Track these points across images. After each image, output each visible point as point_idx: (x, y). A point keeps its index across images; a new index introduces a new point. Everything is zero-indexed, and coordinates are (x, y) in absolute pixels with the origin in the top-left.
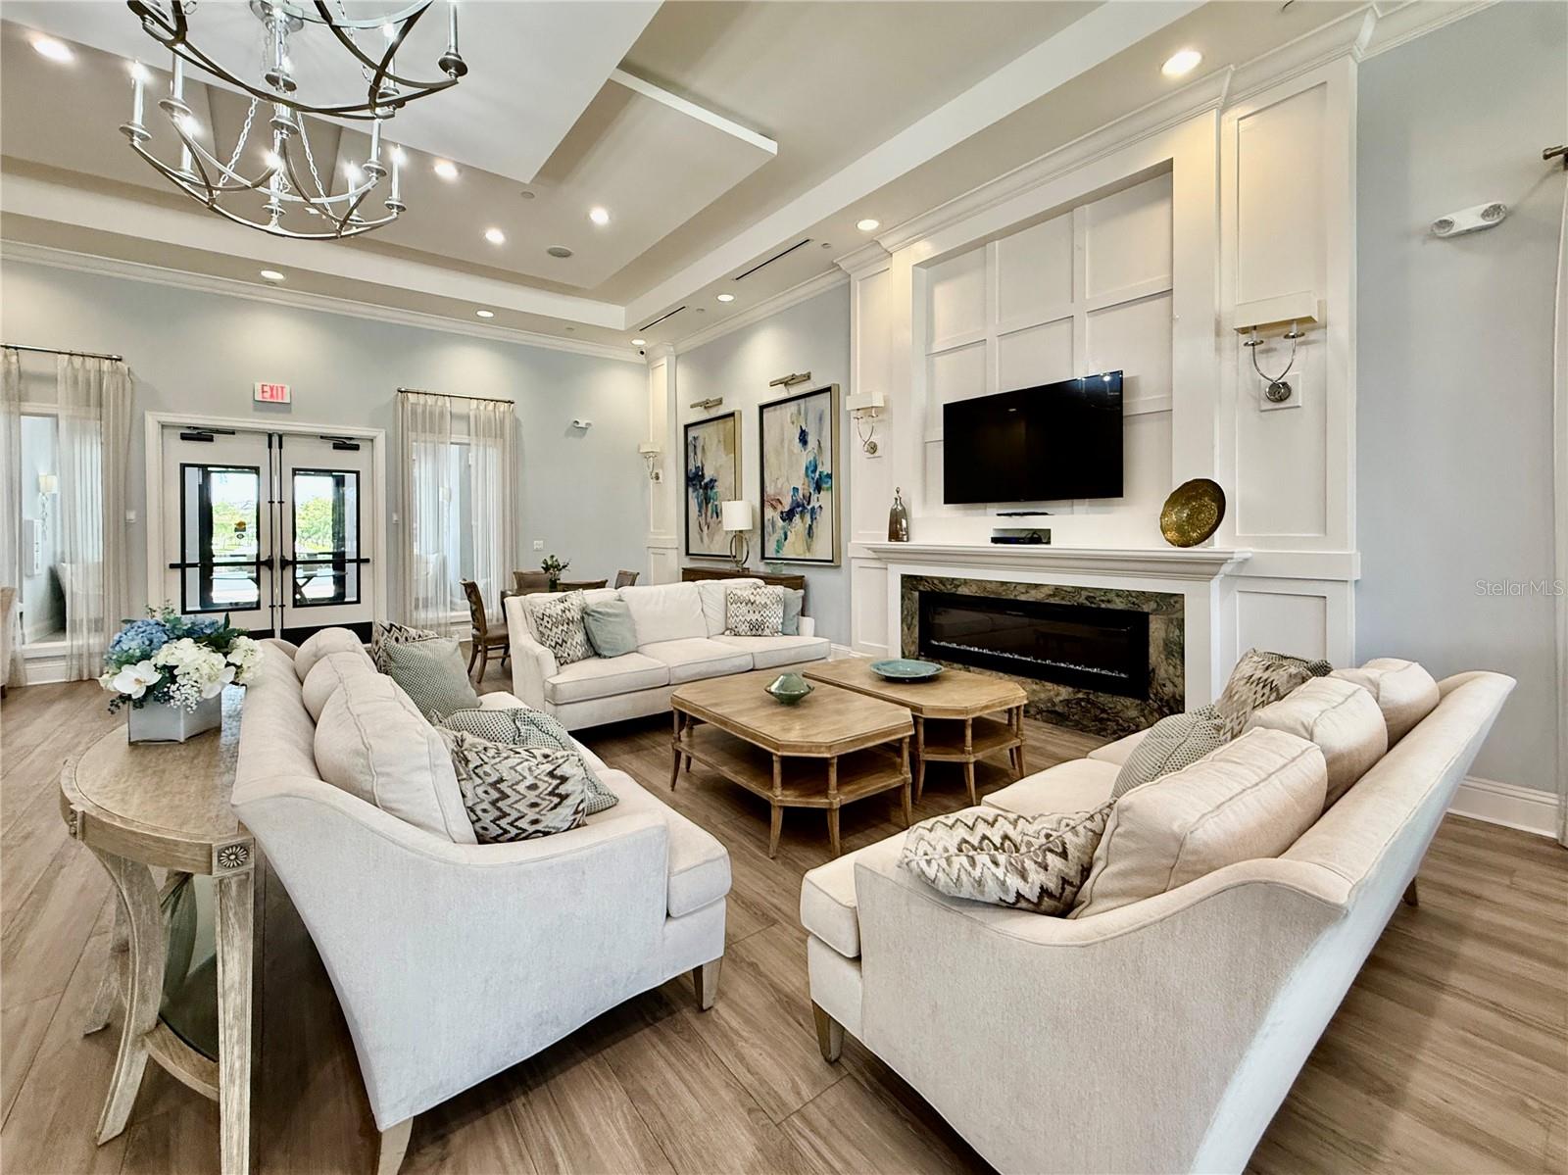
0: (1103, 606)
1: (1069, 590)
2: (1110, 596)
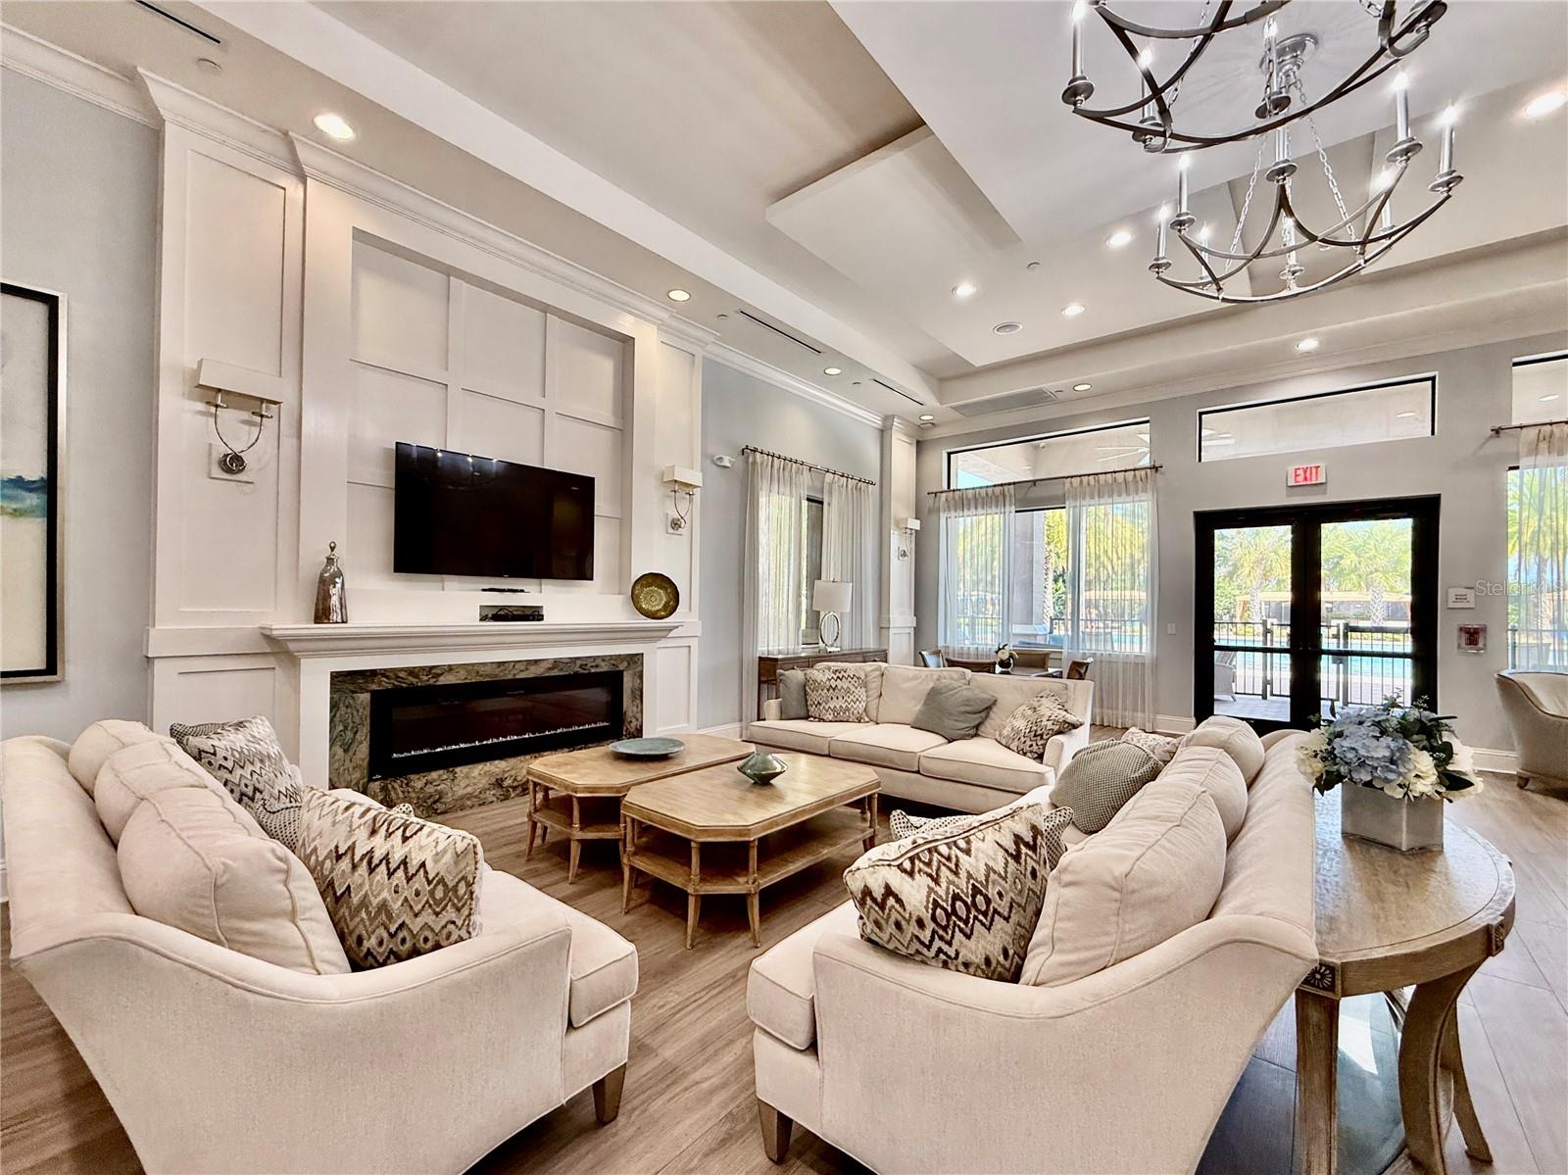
0: (593, 670)
1: (565, 661)
2: (599, 661)
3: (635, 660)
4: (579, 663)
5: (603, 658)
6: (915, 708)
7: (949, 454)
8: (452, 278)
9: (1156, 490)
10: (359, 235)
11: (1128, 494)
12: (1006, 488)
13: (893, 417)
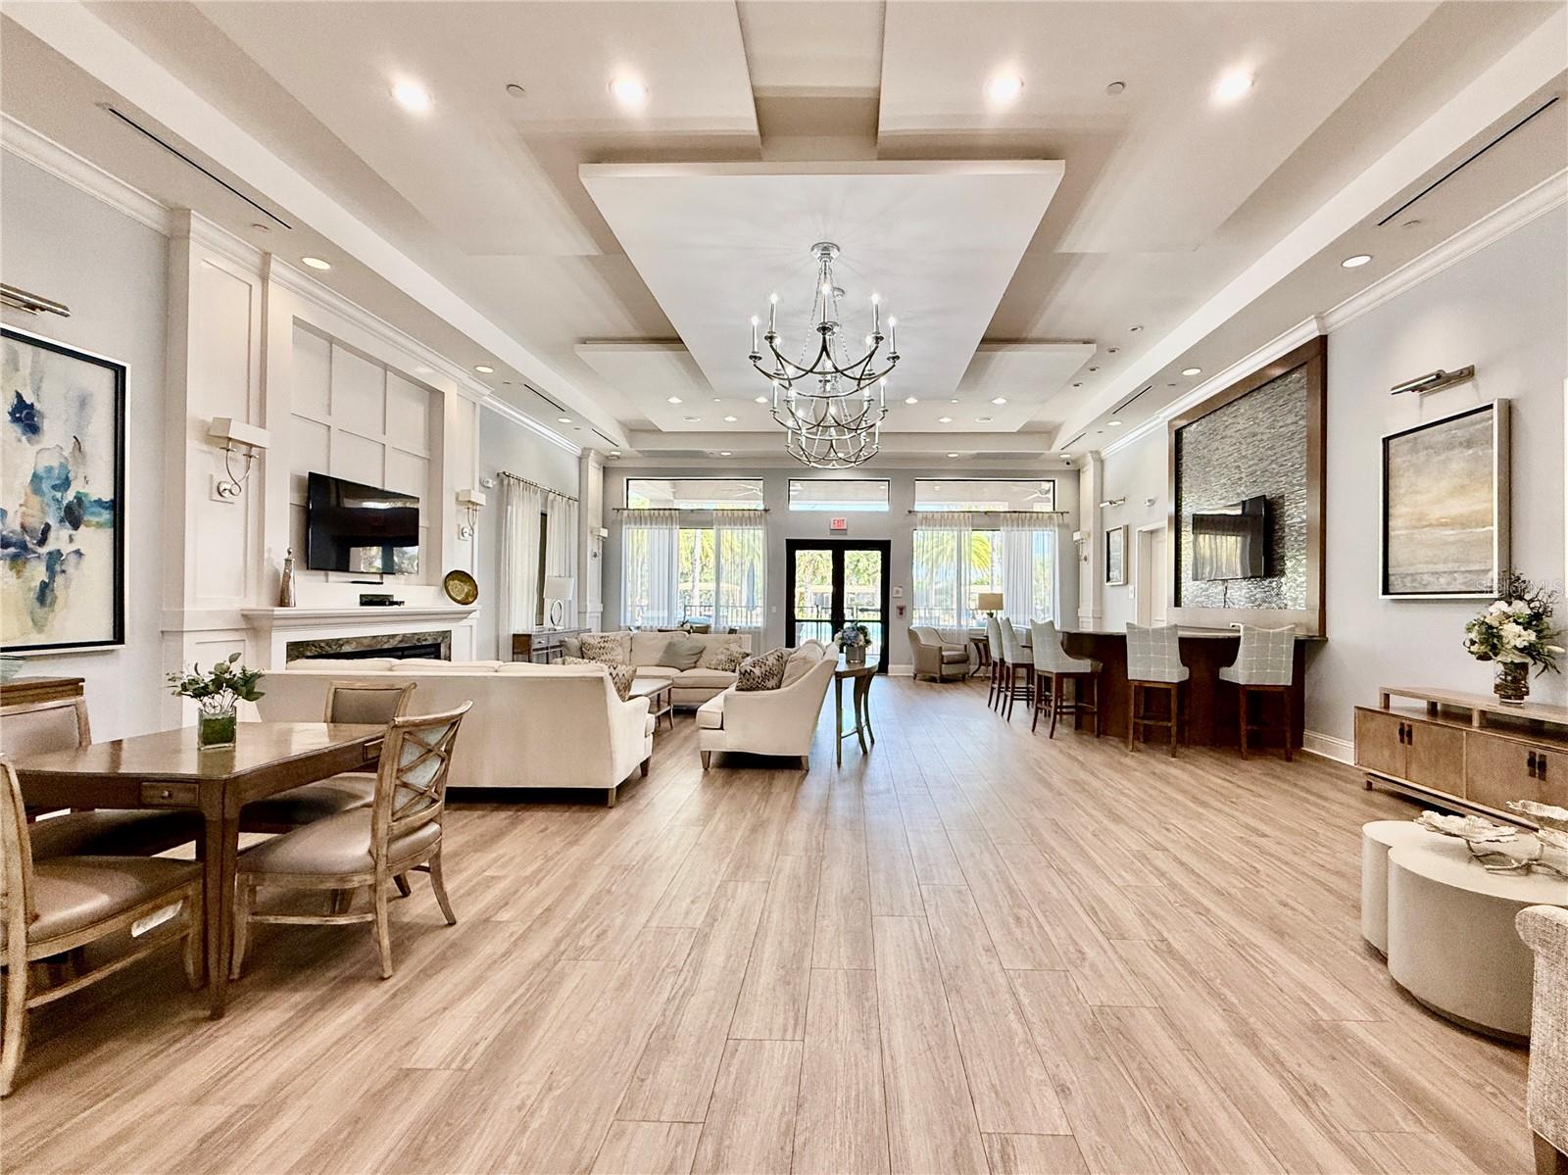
0: (424, 643)
1: (409, 635)
2: (427, 636)
3: (447, 634)
4: (416, 637)
5: (429, 634)
6: (657, 656)
7: (628, 480)
8: (334, 345)
9: (767, 524)
10: (297, 321)
11: (751, 525)
12: (673, 512)
13: (591, 449)
